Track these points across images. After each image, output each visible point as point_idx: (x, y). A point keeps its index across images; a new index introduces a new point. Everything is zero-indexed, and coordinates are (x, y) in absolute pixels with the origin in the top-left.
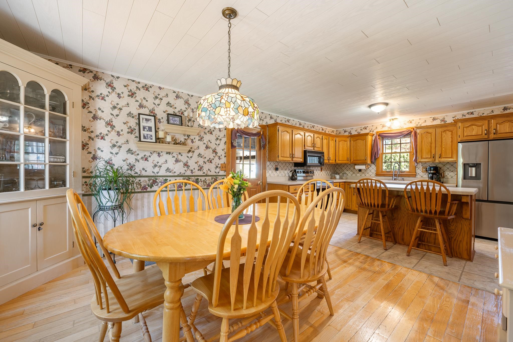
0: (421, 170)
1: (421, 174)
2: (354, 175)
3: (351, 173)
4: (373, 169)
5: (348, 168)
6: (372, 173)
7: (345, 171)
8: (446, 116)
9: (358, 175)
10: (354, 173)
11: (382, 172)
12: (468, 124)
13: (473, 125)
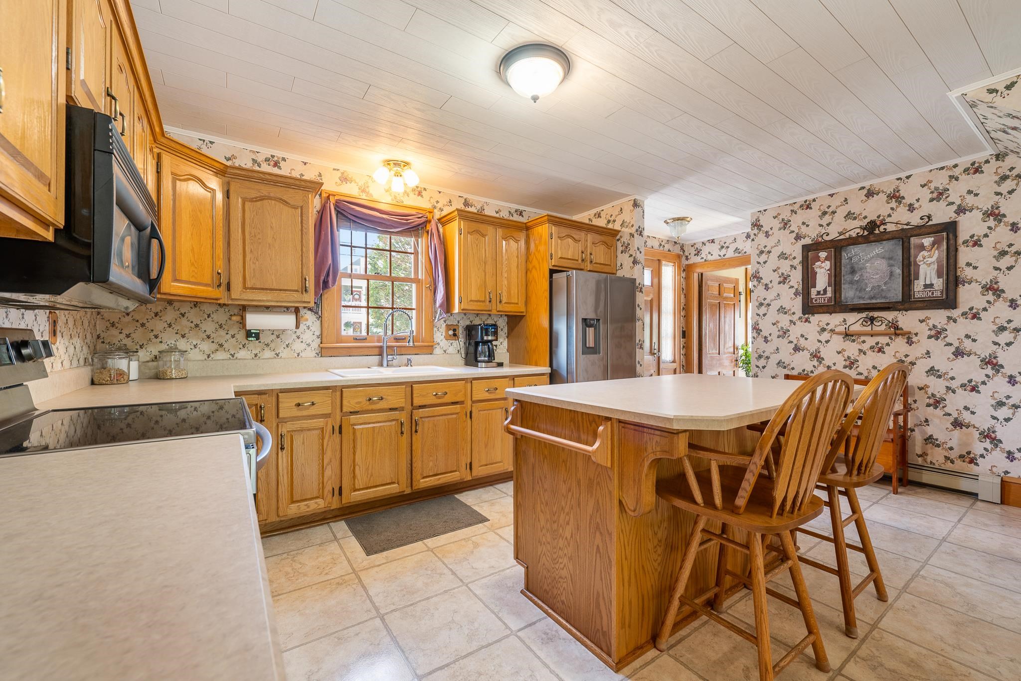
0: (444, 334)
1: (444, 343)
2: (221, 355)
3: (206, 346)
4: (308, 328)
5: (184, 321)
6: (304, 346)
7: (169, 339)
8: (485, 205)
9: (242, 354)
10: (221, 345)
11: (340, 339)
12: (565, 231)
13: (569, 236)
